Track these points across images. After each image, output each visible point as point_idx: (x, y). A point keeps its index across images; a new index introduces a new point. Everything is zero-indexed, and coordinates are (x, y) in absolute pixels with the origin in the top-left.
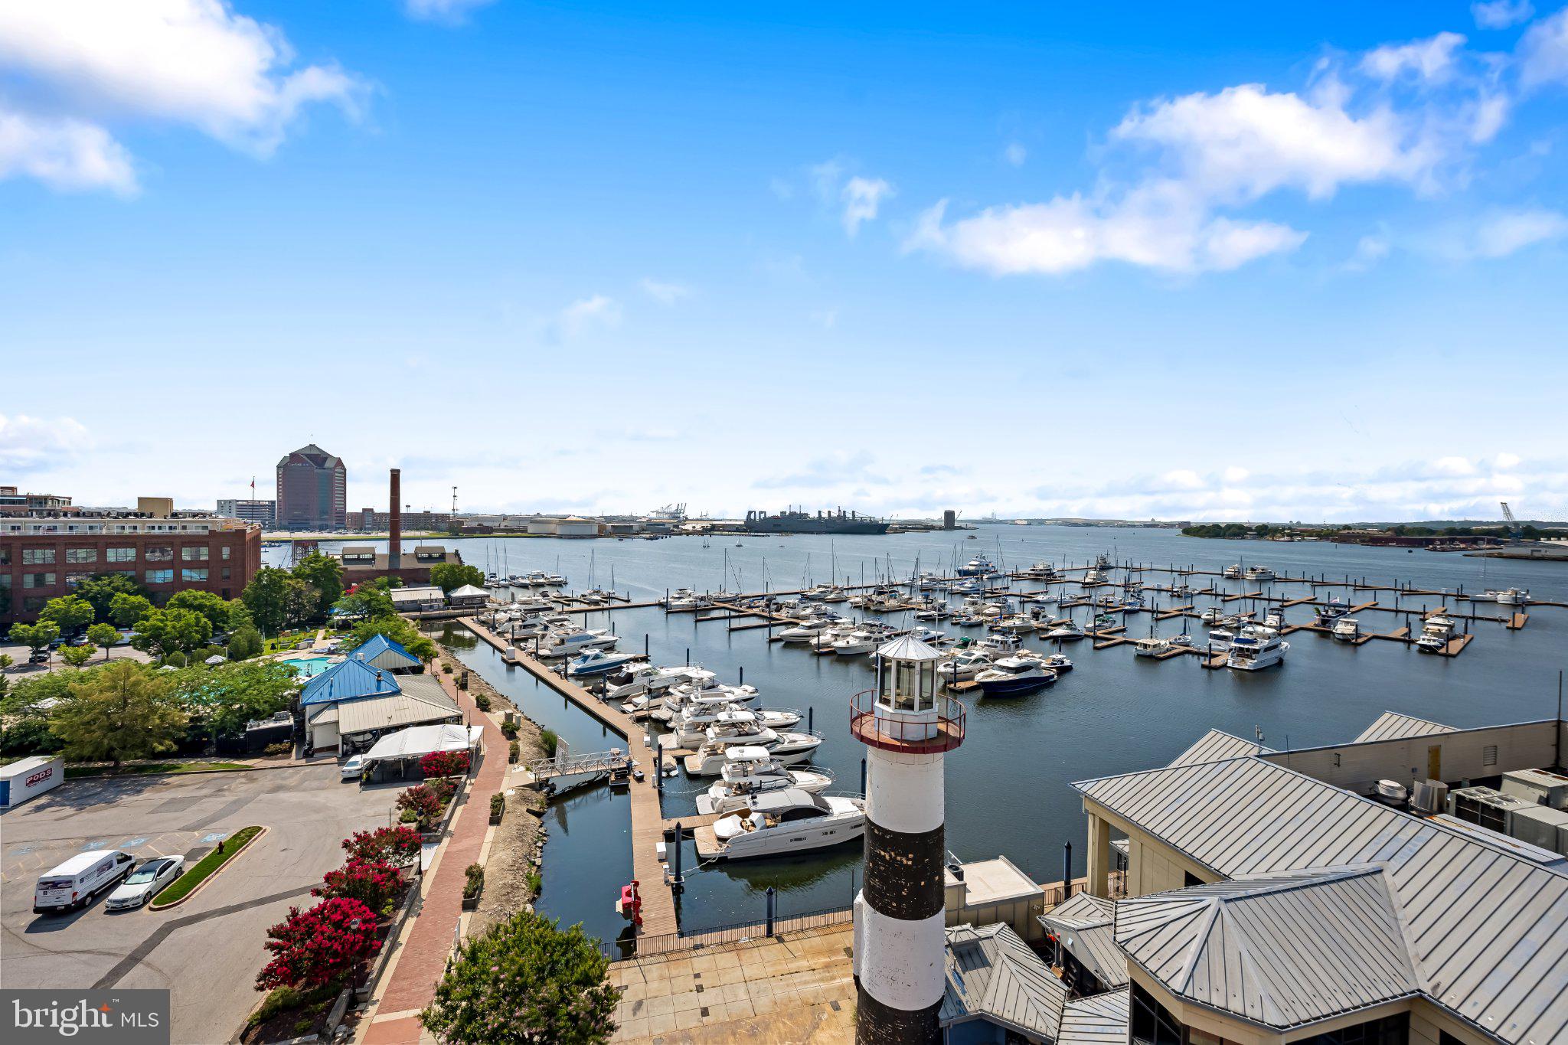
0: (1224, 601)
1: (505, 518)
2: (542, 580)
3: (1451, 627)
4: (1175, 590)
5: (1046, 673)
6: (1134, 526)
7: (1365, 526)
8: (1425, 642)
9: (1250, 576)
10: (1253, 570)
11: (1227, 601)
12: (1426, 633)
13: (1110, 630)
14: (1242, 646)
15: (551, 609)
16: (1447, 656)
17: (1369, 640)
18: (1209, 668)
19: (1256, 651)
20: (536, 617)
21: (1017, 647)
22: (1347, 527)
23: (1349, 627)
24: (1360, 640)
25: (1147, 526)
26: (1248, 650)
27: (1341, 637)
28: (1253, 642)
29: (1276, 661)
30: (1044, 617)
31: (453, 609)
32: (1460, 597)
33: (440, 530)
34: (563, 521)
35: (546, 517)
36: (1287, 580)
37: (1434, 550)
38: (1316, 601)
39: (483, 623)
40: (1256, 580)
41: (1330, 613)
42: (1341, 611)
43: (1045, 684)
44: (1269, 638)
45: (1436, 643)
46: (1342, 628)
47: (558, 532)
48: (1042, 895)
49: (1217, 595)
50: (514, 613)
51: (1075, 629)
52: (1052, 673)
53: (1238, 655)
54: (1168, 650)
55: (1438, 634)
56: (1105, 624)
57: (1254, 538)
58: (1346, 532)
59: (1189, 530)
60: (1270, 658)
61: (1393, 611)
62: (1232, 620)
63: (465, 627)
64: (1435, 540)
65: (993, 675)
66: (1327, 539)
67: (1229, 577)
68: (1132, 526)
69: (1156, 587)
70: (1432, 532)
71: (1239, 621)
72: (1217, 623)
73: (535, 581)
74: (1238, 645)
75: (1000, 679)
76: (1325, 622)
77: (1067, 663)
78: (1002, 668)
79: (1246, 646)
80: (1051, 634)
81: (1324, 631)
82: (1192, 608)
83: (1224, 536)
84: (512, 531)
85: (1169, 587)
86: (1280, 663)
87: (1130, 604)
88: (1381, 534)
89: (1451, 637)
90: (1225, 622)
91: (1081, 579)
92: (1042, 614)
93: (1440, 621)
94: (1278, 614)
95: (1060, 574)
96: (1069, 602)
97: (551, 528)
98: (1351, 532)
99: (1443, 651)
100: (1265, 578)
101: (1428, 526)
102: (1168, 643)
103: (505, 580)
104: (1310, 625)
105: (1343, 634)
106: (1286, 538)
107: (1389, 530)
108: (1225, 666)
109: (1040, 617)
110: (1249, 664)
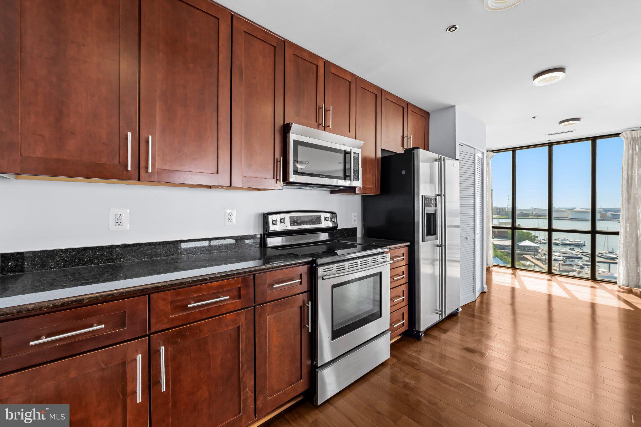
1: (535, 209)
2: (568, 242)
15: (581, 258)
20: (573, 261)
31: (520, 251)
33: (502, 215)
34: (572, 210)
35: (558, 209)
39: (538, 259)
47: (570, 217)
50: (557, 257)
63: (527, 260)
73: (564, 242)
84: (540, 216)
97: (565, 215)
103: (544, 240)
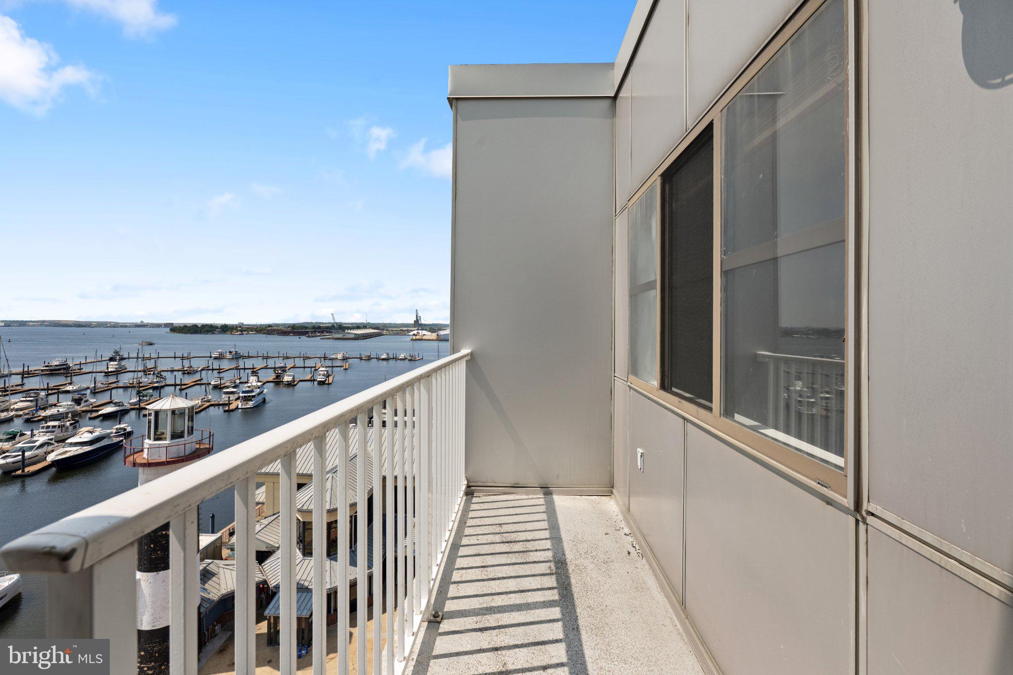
0: (219, 373)
3: (327, 371)
4: (185, 369)
5: (116, 440)
6: (126, 326)
7: (277, 325)
8: (321, 380)
9: (228, 356)
10: (230, 352)
11: (221, 372)
12: (319, 375)
13: (149, 402)
14: (246, 395)
16: (329, 384)
17: (298, 383)
18: (229, 411)
19: (253, 396)
21: (75, 428)
22: (270, 326)
23: (290, 377)
24: (295, 383)
25: (137, 326)
26: (249, 396)
27: (287, 383)
28: (252, 391)
29: (262, 401)
30: (87, 401)
32: (325, 358)
36: (249, 357)
37: (309, 337)
38: (268, 367)
40: (233, 358)
41: (279, 372)
42: (284, 369)
43: (116, 447)
44: (259, 388)
45: (324, 380)
46: (287, 378)
48: (221, 537)
49: (213, 370)
51: (123, 405)
52: (121, 439)
53: (244, 401)
54: (200, 407)
55: (324, 375)
56: (145, 398)
57: (220, 333)
58: (270, 328)
59: (175, 329)
60: (260, 398)
61: (303, 367)
62: (230, 383)
64: (308, 332)
65: (66, 452)
66: (261, 333)
67: (216, 358)
68: (124, 326)
69: (169, 369)
70: (307, 328)
71: (235, 383)
72: (222, 386)
74: (244, 395)
75: (76, 453)
76: (278, 377)
77: (129, 429)
78: (72, 445)
79: (248, 395)
80: (100, 413)
81: (278, 382)
82: (201, 379)
83: (200, 333)
85: (180, 367)
86: (264, 401)
87: (157, 382)
88: (285, 329)
89: (328, 376)
90: (227, 384)
91: (104, 369)
92: (84, 399)
93: (324, 369)
94: (256, 376)
95: (78, 367)
96: (100, 388)
98: (272, 328)
99: (327, 382)
100: (237, 357)
101: (305, 325)
102: (200, 402)
104: (271, 379)
105: (288, 381)
106: (239, 333)
107: (289, 327)
108: (237, 408)
109: (82, 402)
110: (251, 404)
